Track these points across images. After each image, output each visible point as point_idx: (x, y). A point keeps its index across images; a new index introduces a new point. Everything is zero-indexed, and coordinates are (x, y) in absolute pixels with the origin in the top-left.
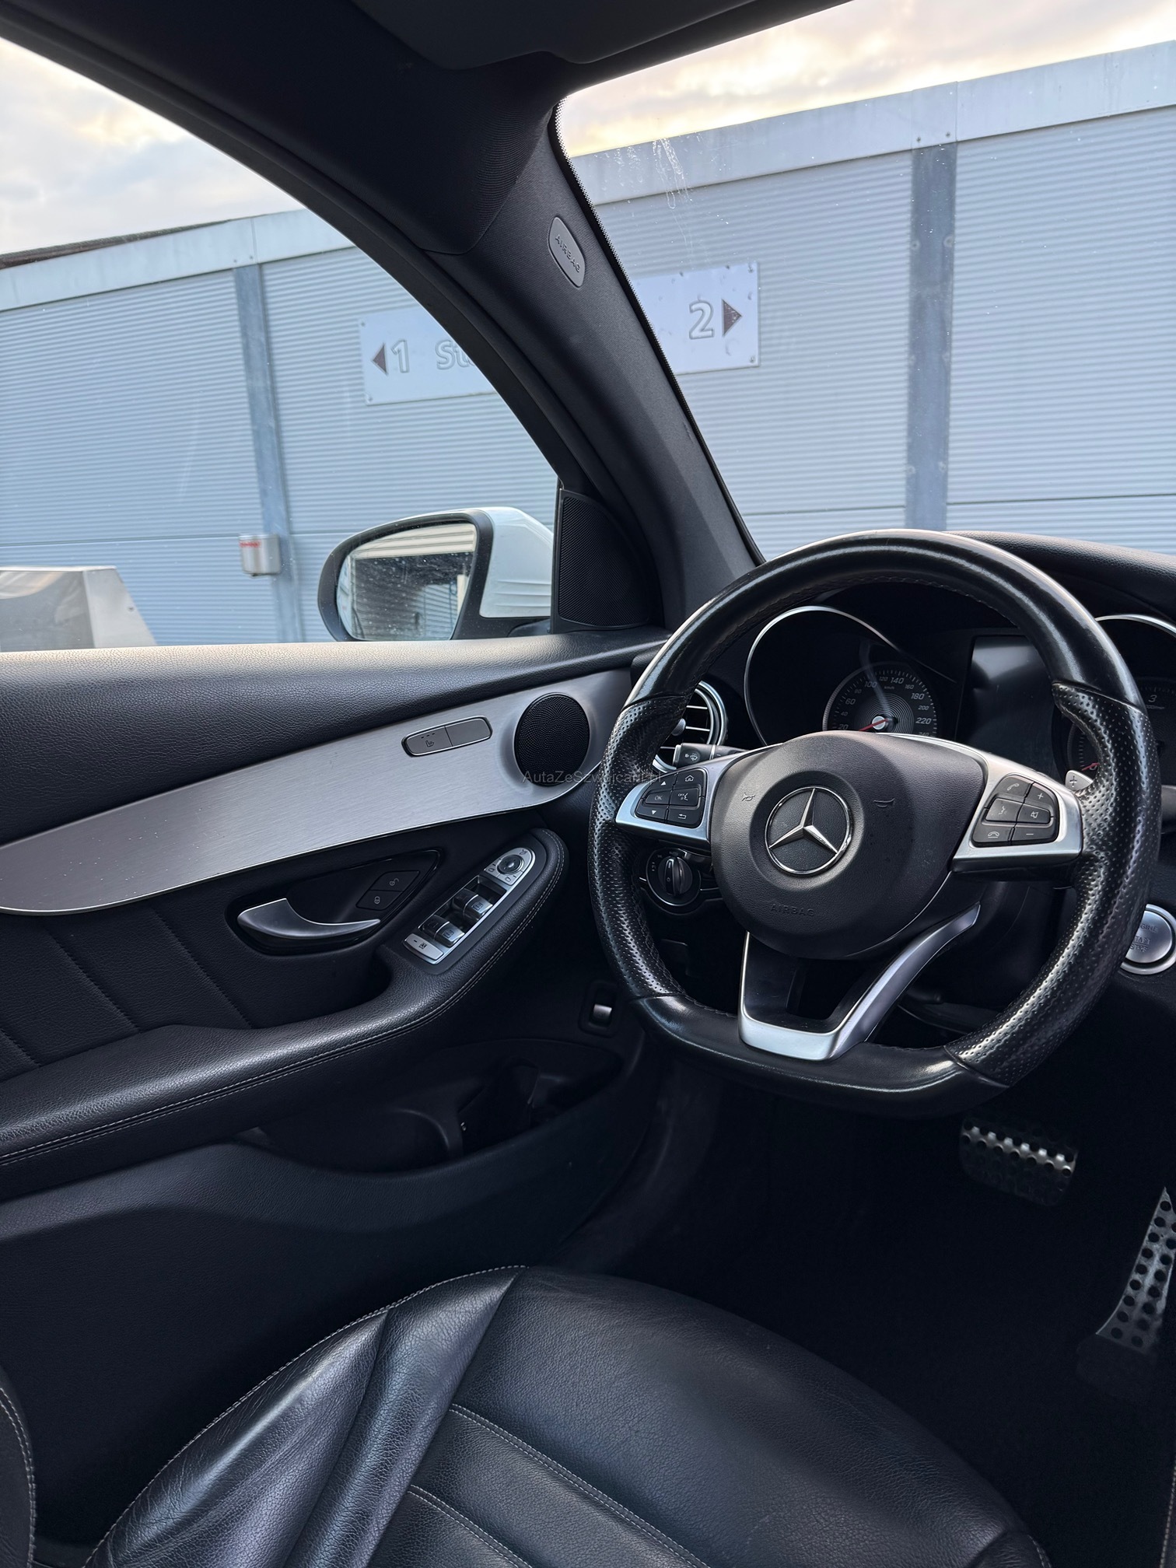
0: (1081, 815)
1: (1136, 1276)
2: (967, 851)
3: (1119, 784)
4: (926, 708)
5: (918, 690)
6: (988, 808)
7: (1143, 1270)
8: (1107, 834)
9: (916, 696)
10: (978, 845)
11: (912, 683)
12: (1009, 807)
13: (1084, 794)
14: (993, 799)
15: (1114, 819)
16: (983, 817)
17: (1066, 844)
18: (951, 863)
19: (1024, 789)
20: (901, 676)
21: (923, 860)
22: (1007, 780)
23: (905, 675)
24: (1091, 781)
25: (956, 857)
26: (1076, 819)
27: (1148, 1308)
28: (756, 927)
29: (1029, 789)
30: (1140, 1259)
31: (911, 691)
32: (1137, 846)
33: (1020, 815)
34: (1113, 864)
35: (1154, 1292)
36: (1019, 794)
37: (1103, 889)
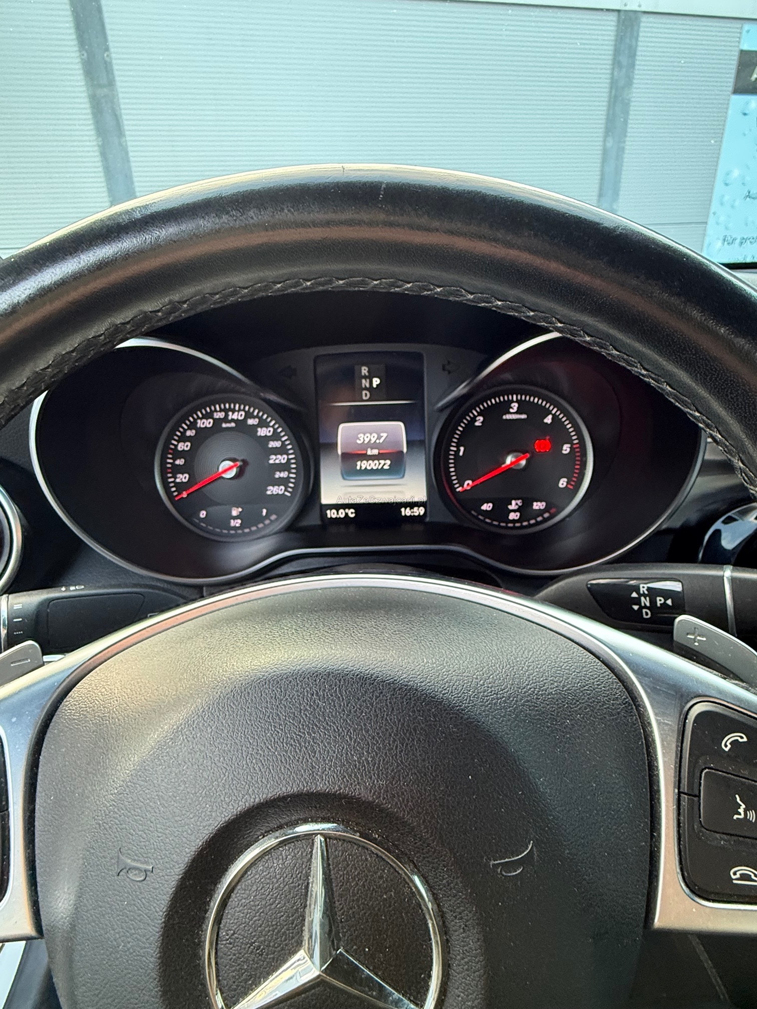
4: (277, 444)
5: (263, 424)
9: (262, 432)
11: (254, 417)
20: (239, 410)
23: (244, 407)
31: (255, 427)
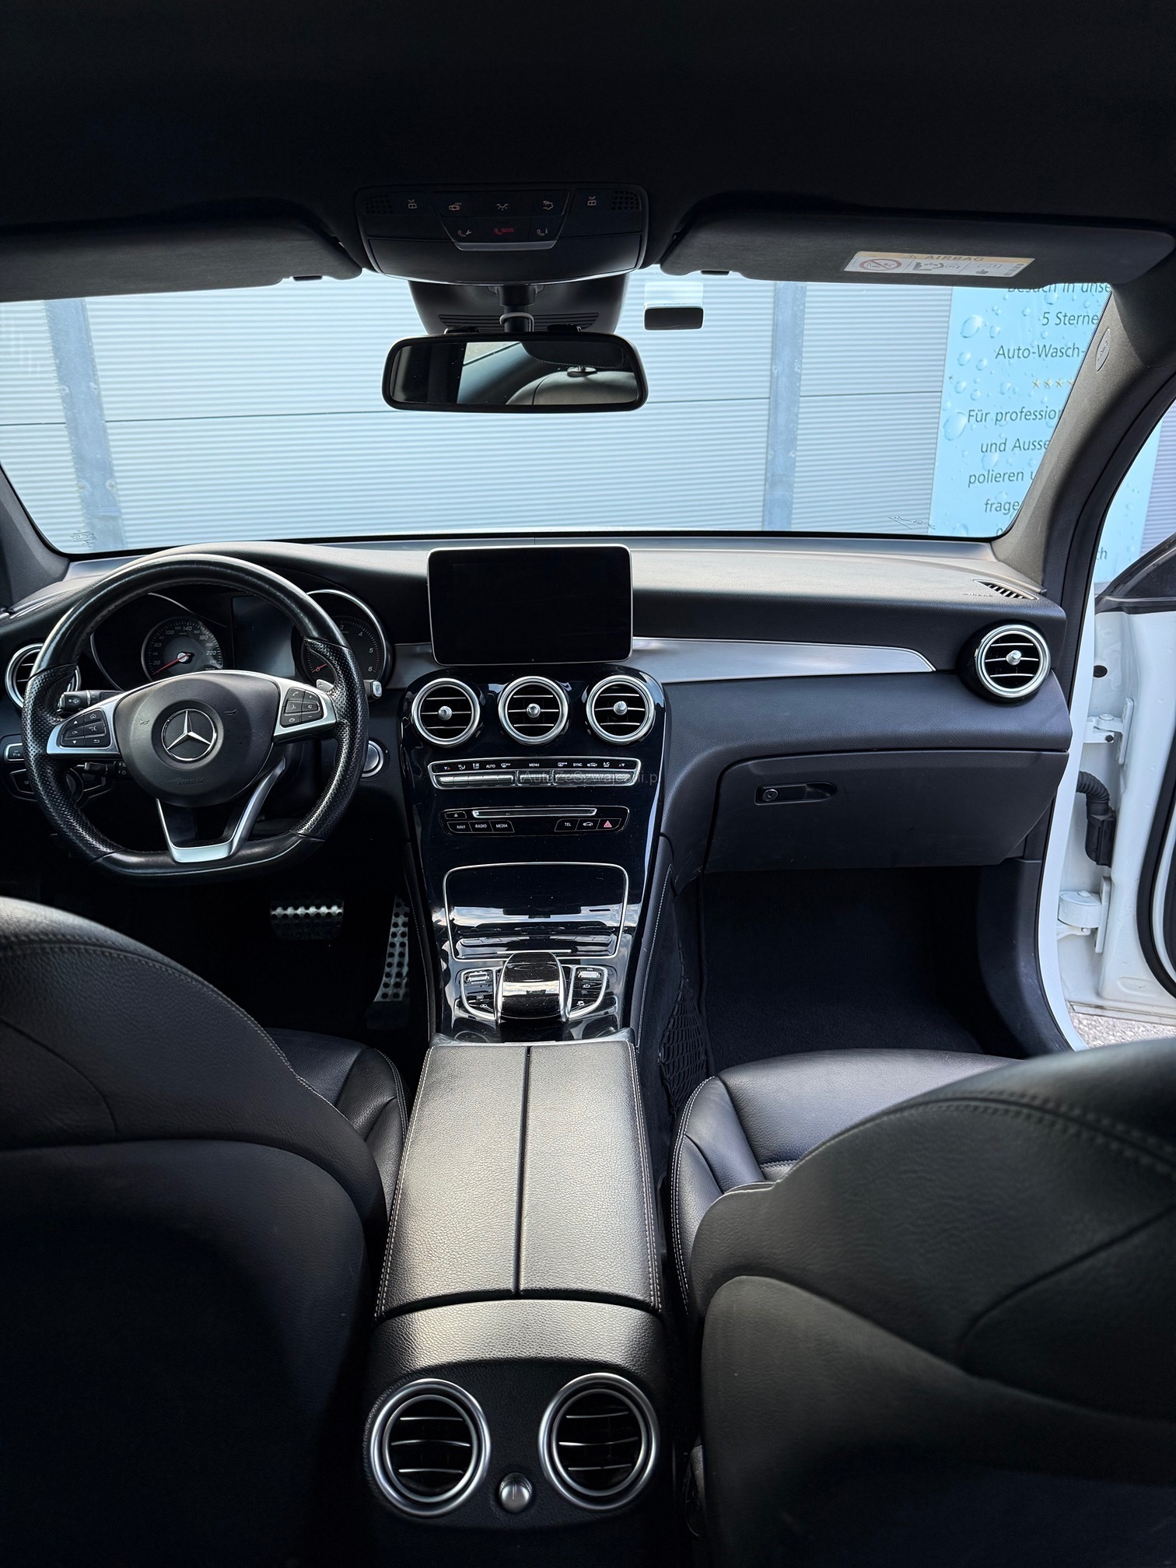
0: (332, 704)
1: (389, 960)
2: (280, 731)
3: (346, 686)
5: (203, 634)
6: (285, 706)
7: (392, 955)
8: (346, 711)
10: (285, 726)
11: (198, 630)
12: (296, 704)
13: (331, 693)
14: (286, 701)
15: (347, 703)
16: (284, 711)
17: (328, 719)
18: (273, 738)
19: (302, 694)
21: (258, 740)
22: (291, 691)
24: (332, 686)
25: (275, 735)
26: (331, 706)
27: (399, 975)
28: (166, 797)
29: (304, 694)
30: (389, 950)
31: (198, 635)
32: (360, 713)
33: (303, 707)
34: (352, 725)
35: (400, 965)
36: (300, 697)
37: (350, 737)
